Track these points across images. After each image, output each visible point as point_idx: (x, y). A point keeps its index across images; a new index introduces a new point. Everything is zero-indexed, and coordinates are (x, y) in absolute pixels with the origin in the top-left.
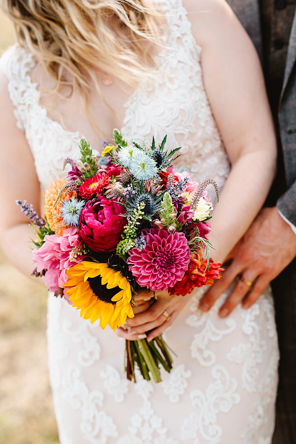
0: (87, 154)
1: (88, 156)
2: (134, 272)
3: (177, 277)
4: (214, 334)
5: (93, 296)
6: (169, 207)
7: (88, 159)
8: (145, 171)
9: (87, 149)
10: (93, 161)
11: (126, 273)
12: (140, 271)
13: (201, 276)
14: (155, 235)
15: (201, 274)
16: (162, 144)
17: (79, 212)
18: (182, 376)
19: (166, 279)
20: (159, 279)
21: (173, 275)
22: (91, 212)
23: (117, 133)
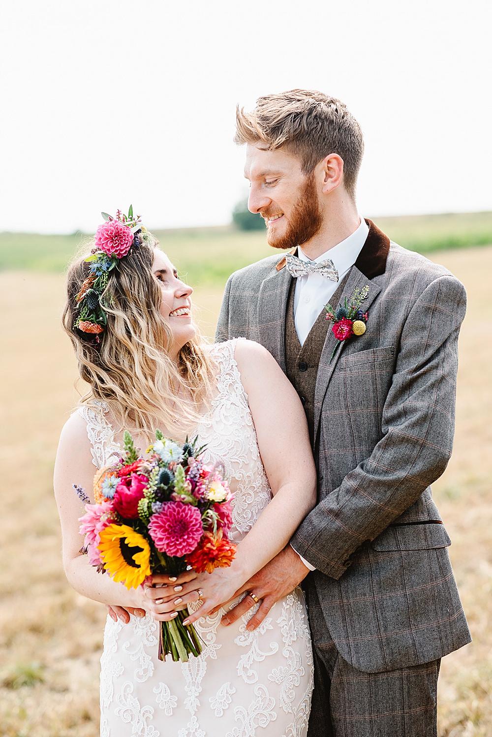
0: (129, 443)
1: (129, 445)
2: (152, 534)
3: (189, 545)
4: (258, 655)
5: (123, 562)
6: (181, 477)
7: (130, 448)
8: (172, 457)
9: (129, 439)
10: (133, 450)
11: (147, 536)
12: (156, 534)
13: (212, 550)
14: (173, 505)
15: (212, 547)
16: (194, 442)
17: (115, 487)
18: (227, 693)
19: (178, 543)
20: (172, 542)
21: (184, 541)
22: (124, 485)
23: (158, 432)
